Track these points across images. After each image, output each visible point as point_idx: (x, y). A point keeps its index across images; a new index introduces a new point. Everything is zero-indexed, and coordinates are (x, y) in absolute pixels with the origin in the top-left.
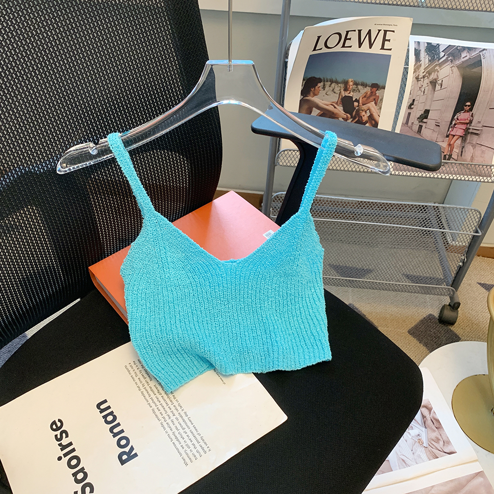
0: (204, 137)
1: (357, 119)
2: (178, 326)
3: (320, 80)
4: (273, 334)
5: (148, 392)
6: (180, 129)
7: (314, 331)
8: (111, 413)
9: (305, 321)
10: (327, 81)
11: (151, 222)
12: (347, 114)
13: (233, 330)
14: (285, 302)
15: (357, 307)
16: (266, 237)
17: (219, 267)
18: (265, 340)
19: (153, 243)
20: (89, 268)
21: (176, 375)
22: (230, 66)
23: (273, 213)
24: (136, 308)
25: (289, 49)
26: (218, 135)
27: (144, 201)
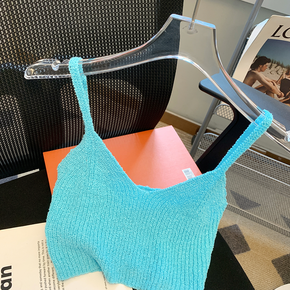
0: (159, 81)
1: (288, 99)
2: (85, 229)
3: (269, 61)
4: (160, 262)
5: (45, 272)
6: (135, 68)
7: (196, 271)
8: (9, 281)
9: (191, 258)
10: (275, 63)
11: (89, 139)
12: (282, 93)
13: (129, 245)
14: (180, 236)
15: (240, 229)
16: (184, 172)
17: (134, 191)
18: (152, 264)
19: (86, 155)
20: (44, 153)
21: (71, 267)
22: (191, 25)
23: (201, 146)
24: (58, 201)
25: (252, 31)
26: (170, 82)
27: (87, 121)
